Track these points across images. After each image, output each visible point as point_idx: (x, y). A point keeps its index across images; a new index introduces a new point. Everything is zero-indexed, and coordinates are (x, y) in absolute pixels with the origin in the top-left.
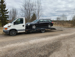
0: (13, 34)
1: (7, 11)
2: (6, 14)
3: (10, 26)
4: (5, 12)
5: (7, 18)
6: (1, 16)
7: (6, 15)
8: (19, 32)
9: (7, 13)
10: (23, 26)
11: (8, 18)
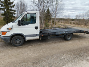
0: (18, 42)
1: (13, 4)
2: (12, 8)
3: (11, 29)
4: (10, 5)
5: (13, 13)
6: (5, 10)
7: (11, 10)
8: (27, 39)
9: (13, 6)
10: (36, 28)
11: (15, 14)
